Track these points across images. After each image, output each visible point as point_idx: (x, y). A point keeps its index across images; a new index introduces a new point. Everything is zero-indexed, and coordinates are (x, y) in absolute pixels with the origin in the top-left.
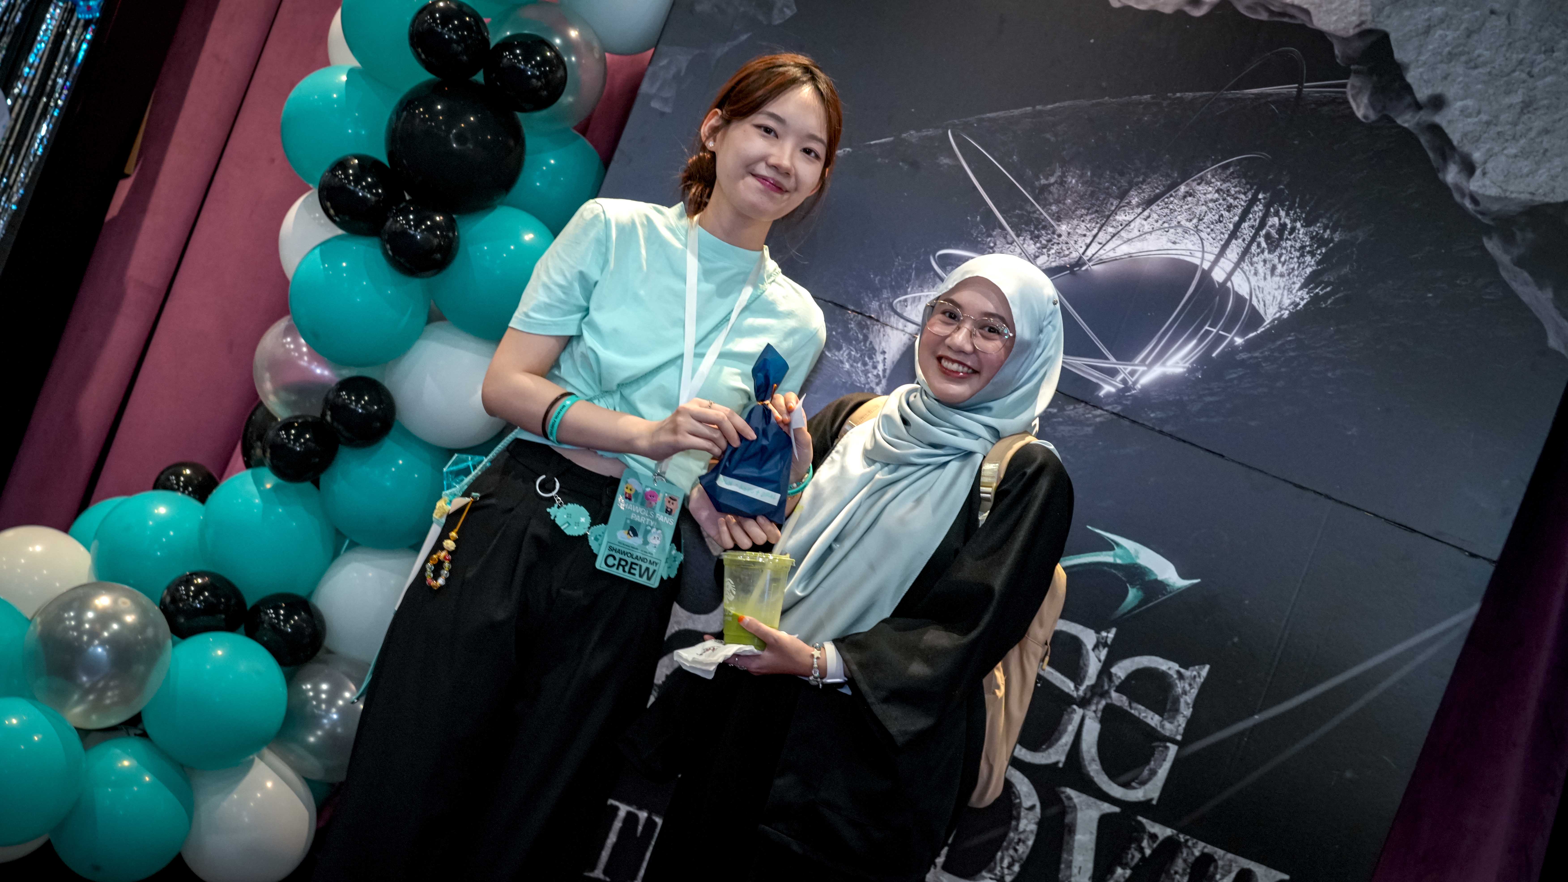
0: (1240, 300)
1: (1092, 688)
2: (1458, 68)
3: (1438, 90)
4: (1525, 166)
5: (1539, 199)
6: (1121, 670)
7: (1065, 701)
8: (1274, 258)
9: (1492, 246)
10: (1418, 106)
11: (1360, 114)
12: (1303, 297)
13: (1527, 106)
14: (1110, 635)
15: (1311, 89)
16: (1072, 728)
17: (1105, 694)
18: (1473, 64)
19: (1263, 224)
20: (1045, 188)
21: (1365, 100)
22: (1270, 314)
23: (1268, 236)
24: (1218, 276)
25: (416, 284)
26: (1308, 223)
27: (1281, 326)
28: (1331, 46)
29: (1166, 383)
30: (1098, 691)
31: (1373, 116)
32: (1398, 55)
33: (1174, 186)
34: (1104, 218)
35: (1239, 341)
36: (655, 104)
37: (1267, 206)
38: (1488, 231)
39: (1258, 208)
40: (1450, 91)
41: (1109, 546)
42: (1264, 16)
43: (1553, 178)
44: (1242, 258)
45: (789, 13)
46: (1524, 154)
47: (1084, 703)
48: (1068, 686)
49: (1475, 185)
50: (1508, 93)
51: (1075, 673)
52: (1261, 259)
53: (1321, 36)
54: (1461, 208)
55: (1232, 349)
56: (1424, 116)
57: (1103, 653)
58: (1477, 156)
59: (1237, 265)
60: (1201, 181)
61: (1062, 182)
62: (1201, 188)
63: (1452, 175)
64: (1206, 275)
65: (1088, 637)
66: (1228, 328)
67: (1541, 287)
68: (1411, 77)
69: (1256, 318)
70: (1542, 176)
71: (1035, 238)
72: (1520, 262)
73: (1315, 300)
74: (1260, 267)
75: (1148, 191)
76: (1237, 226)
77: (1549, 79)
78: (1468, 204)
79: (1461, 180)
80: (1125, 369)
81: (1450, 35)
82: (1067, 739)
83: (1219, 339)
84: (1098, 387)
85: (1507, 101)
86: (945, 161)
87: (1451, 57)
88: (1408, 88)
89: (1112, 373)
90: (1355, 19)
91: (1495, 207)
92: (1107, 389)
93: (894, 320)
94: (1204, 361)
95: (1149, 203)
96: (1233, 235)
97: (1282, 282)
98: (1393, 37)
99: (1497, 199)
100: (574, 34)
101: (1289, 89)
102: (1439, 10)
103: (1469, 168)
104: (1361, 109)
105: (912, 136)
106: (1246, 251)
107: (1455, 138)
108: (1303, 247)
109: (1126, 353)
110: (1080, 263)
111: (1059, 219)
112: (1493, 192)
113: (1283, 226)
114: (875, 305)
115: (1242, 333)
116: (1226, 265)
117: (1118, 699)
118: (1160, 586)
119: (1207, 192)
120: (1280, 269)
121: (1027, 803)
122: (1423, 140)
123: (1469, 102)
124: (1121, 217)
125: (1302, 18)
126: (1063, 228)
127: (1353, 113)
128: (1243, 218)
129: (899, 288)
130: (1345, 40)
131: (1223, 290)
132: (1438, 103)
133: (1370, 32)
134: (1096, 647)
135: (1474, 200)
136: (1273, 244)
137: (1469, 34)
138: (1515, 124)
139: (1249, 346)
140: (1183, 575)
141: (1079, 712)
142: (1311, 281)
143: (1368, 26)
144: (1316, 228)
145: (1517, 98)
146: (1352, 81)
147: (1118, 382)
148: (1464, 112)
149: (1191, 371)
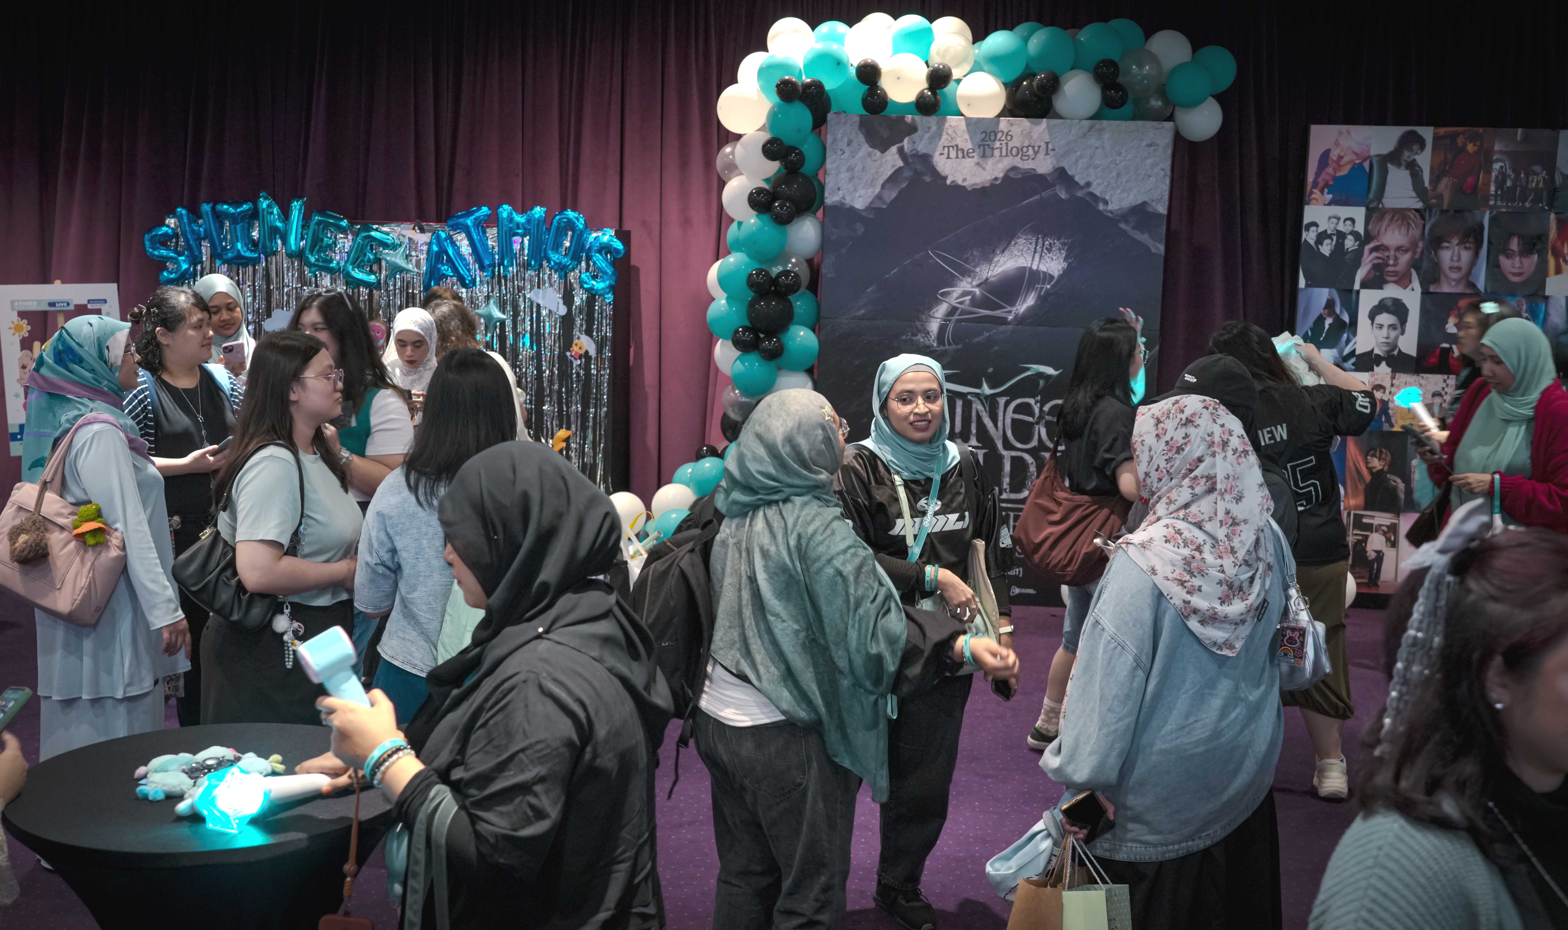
0: (1044, 273)
1: (1039, 418)
2: (1091, 171)
3: (1087, 180)
4: (1125, 195)
5: (1133, 204)
6: (1046, 408)
7: (1031, 425)
8: (1051, 255)
9: (1123, 226)
10: (1082, 188)
11: (1063, 197)
12: (1065, 265)
13: (1118, 175)
14: (1039, 398)
15: (1044, 194)
16: (1036, 433)
17: (1043, 418)
18: (1096, 167)
19: (1043, 245)
20: (967, 259)
21: (1064, 192)
22: (1056, 274)
23: (1047, 249)
24: (1034, 267)
25: (773, 363)
26: (1059, 239)
27: (1061, 277)
28: (1046, 179)
29: (1029, 309)
30: (1041, 417)
31: (1068, 196)
32: (1070, 173)
33: (1009, 243)
34: (990, 261)
35: (1049, 287)
36: (829, 276)
37: (1043, 239)
38: (1119, 221)
39: (1040, 241)
40: (1091, 179)
41: (1028, 369)
42: (1020, 176)
43: (1135, 196)
44: (1040, 259)
45: (862, 230)
46: (1123, 191)
47: (1038, 423)
48: (1030, 419)
49: (1110, 207)
50: (1111, 173)
51: (1032, 414)
52: (1047, 257)
53: (1041, 175)
54: (1108, 218)
55: (1047, 290)
56: (1085, 191)
57: (1039, 405)
58: (1107, 198)
59: (1040, 262)
60: (1019, 238)
61: (972, 255)
62: (1019, 240)
63: (1101, 207)
64: (1030, 268)
65: (1031, 401)
66: (1044, 284)
67: (1143, 233)
68: (1077, 179)
69: (1052, 277)
70: (1132, 197)
71: (970, 276)
72: (1134, 228)
73: (1069, 264)
74: (1048, 260)
75: (1001, 247)
76: (1035, 249)
77: (1123, 164)
78: (1110, 215)
79: (1105, 208)
80: (1014, 309)
81: (1085, 160)
82: (1036, 437)
83: (1042, 288)
84: (1007, 318)
85: (1111, 176)
86: (931, 261)
87: (1088, 167)
88: (1077, 183)
89: (1010, 312)
90: (1051, 166)
91: (1119, 212)
92: (1010, 318)
93: (932, 319)
94: (1039, 297)
95: (1003, 252)
96: (1035, 252)
97: (1056, 262)
98: (1066, 168)
99: (1120, 209)
100: (793, 260)
101: (1037, 197)
102: (1078, 153)
103: (1106, 203)
104: (1063, 195)
105: (917, 257)
106: (1041, 256)
107: (1098, 194)
108: (1059, 249)
109: (1013, 304)
110: (987, 279)
111: (975, 267)
112: (1117, 207)
113: (1050, 244)
114: (924, 317)
115: (1049, 284)
116: (1036, 263)
117: (1048, 418)
118: (1050, 376)
119: (1021, 241)
120: (1054, 258)
121: (1030, 462)
122: (1088, 198)
123: (1099, 181)
124: (996, 259)
125: (1033, 172)
126: (978, 270)
127: (1061, 198)
128: (1036, 245)
129: (930, 308)
130: (1050, 174)
131: (1038, 272)
132: (1088, 184)
133: (1058, 168)
134: (1036, 403)
135: (1111, 212)
136: (1049, 250)
137: (1091, 158)
138: (1116, 182)
139: (1052, 287)
140: (1056, 370)
141: (1037, 427)
142: (1065, 259)
143: (1057, 167)
144: (1062, 240)
145: (1114, 174)
146: (1058, 188)
147: (1013, 314)
148: (1099, 185)
149: (1036, 302)
